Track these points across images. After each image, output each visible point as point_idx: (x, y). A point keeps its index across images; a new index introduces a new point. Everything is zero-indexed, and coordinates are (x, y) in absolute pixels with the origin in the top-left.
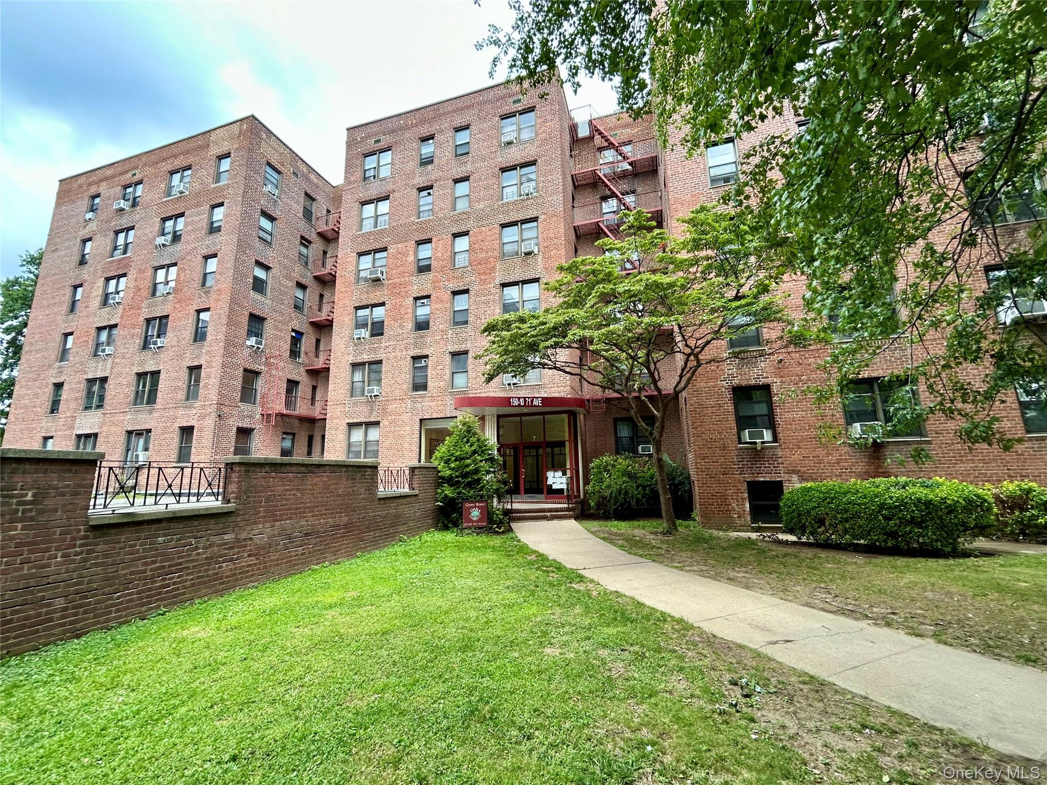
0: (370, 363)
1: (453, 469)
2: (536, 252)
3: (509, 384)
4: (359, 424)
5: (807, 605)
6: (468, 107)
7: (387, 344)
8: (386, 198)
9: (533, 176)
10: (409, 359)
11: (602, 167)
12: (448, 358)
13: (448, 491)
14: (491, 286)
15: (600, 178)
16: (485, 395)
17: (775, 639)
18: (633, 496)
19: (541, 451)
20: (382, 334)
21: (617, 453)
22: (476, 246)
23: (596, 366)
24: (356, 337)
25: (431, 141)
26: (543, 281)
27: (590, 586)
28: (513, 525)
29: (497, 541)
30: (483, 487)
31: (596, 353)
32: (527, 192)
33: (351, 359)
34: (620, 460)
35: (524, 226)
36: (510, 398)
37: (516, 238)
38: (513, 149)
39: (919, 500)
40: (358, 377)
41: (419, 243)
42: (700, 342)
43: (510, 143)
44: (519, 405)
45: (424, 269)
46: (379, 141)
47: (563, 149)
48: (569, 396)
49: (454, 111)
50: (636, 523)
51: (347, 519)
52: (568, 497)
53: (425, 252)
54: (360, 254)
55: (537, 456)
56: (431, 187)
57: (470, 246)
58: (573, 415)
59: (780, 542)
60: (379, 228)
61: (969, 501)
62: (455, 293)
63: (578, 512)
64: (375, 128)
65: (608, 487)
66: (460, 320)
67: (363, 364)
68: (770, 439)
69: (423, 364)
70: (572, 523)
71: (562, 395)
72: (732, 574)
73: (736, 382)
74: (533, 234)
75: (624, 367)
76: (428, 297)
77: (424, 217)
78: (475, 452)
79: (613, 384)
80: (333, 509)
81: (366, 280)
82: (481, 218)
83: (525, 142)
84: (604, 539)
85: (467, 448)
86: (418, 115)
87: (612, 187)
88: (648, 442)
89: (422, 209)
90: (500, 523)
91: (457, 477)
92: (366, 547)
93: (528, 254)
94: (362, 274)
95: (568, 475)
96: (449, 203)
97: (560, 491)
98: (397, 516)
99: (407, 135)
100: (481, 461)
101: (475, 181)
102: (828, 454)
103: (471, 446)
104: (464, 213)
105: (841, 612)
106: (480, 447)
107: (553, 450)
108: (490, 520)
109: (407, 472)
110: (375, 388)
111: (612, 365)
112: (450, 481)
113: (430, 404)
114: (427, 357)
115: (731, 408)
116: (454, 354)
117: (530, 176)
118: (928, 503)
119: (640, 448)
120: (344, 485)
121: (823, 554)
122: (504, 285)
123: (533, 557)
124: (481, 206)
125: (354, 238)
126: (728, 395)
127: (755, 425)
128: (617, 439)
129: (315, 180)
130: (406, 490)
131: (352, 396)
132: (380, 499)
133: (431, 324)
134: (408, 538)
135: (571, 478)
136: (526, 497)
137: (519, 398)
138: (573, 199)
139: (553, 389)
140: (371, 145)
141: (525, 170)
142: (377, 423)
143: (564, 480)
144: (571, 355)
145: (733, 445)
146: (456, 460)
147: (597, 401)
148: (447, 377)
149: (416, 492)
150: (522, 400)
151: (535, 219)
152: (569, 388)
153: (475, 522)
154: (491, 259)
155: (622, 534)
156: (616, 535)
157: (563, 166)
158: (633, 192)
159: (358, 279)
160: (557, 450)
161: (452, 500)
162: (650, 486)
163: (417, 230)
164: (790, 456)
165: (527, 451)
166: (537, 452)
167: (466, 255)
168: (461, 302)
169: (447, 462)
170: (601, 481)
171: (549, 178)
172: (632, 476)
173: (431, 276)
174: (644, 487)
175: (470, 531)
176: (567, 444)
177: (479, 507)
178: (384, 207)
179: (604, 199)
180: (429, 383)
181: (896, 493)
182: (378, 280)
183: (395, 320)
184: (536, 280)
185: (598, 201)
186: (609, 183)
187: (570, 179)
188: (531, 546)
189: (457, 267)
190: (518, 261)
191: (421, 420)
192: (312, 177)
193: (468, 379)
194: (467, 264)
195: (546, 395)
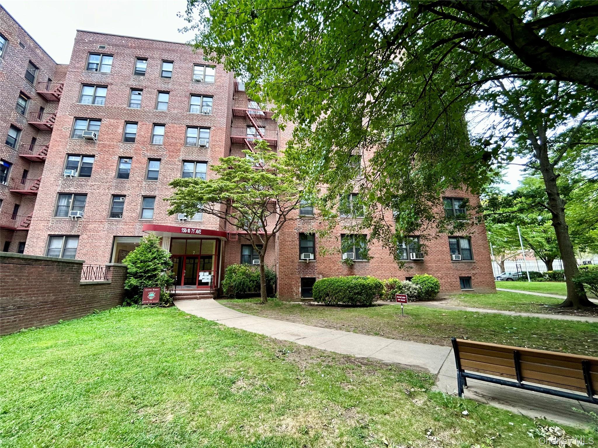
0: (76, 194)
1: (138, 267)
2: (207, 146)
3: (181, 220)
4: (60, 236)
5: (315, 326)
6: (174, 51)
7: (93, 183)
8: (105, 87)
9: (210, 104)
10: (110, 196)
11: (249, 110)
12: (140, 199)
13: (133, 281)
14: (177, 160)
15: (248, 115)
16: (164, 224)
17: (299, 337)
18: (247, 286)
19: (197, 261)
20: (89, 176)
21: (241, 263)
22: (169, 134)
23: (235, 215)
24: (65, 174)
25: (144, 62)
26: (210, 163)
27: (220, 327)
28: (175, 303)
29: (165, 310)
30: (159, 279)
31: (236, 208)
32: (205, 111)
33: (59, 189)
34: (243, 267)
35: (201, 130)
36: (181, 228)
37: (196, 136)
38: (200, 85)
39: (361, 284)
40: (64, 202)
41: (127, 122)
42: (286, 209)
43: (198, 81)
44: (187, 233)
45: (129, 140)
46: (104, 47)
47: (229, 94)
48: (218, 230)
49: (163, 49)
50: (247, 300)
51: (54, 297)
52: (211, 287)
53: (131, 129)
54: (77, 119)
55: (194, 263)
56: (141, 90)
57: (165, 133)
58: (218, 241)
59: (311, 305)
60: (96, 105)
61: (376, 285)
62: (150, 159)
63: (216, 295)
64: (102, 38)
65: (234, 281)
66: (151, 177)
67: (69, 195)
68: (313, 258)
69: (121, 200)
70: (212, 300)
71: (214, 229)
72: (288, 318)
73: (301, 231)
74: (207, 136)
75: (250, 218)
76: (131, 158)
77: (134, 107)
78: (155, 258)
79: (243, 226)
80: (45, 290)
81: (80, 137)
82: (175, 119)
83: (208, 84)
84: (229, 307)
85: (149, 255)
86: (137, 41)
87: (253, 122)
88: (258, 258)
89: (132, 101)
90: (167, 302)
91: (141, 273)
92: (66, 317)
93: (202, 146)
94: (78, 133)
95: (212, 274)
96: (153, 104)
97: (207, 284)
98: (94, 297)
99: (127, 51)
100: (159, 264)
101: (173, 96)
102: (334, 266)
103: (153, 254)
104: (163, 112)
105: (326, 327)
106: (159, 256)
107: (204, 261)
108: (161, 299)
109: (104, 269)
110: (79, 212)
111: (244, 216)
112: (135, 275)
113: (123, 227)
114: (125, 196)
115: (298, 242)
116: (145, 197)
117: (208, 103)
118: (364, 285)
119: (253, 261)
120: (54, 274)
121: (326, 308)
122: (185, 161)
123: (188, 317)
124: (176, 111)
125: (73, 106)
126: (297, 237)
127: (307, 252)
128: (242, 256)
129: (40, 54)
130: (102, 280)
131: (56, 215)
132: (82, 285)
133: (131, 176)
134: (100, 311)
135: (214, 276)
136: (185, 287)
137: (187, 229)
138: (232, 122)
139: (209, 225)
140: (96, 47)
141: (205, 99)
142: (77, 237)
143: (210, 277)
144: (221, 207)
145: (297, 261)
146: (141, 262)
147: (234, 234)
148: (138, 211)
149: (110, 281)
150: (188, 230)
151: (209, 128)
152: (218, 225)
153: (151, 300)
154: (178, 144)
155: (239, 305)
156: (236, 305)
157: (228, 104)
158: (264, 127)
159: (73, 135)
160: (207, 261)
161: (136, 287)
162: (256, 280)
163: (127, 114)
164: (320, 266)
165: (187, 261)
166: (194, 261)
167: (162, 138)
168: (155, 166)
169: (134, 263)
170: (231, 278)
171: (220, 108)
172: (248, 276)
173: (134, 145)
174: (253, 281)
175: (146, 306)
176: (214, 257)
177: (155, 291)
178: (101, 92)
179: (249, 126)
180: (124, 213)
181: (354, 281)
182: (91, 139)
183: (102, 168)
184: (206, 162)
185: (245, 127)
186: (252, 119)
187: (231, 111)
188: (186, 312)
189: (154, 143)
190: (196, 150)
191: (114, 237)
192: (38, 51)
193: (154, 213)
194: (161, 143)
195: (204, 228)
